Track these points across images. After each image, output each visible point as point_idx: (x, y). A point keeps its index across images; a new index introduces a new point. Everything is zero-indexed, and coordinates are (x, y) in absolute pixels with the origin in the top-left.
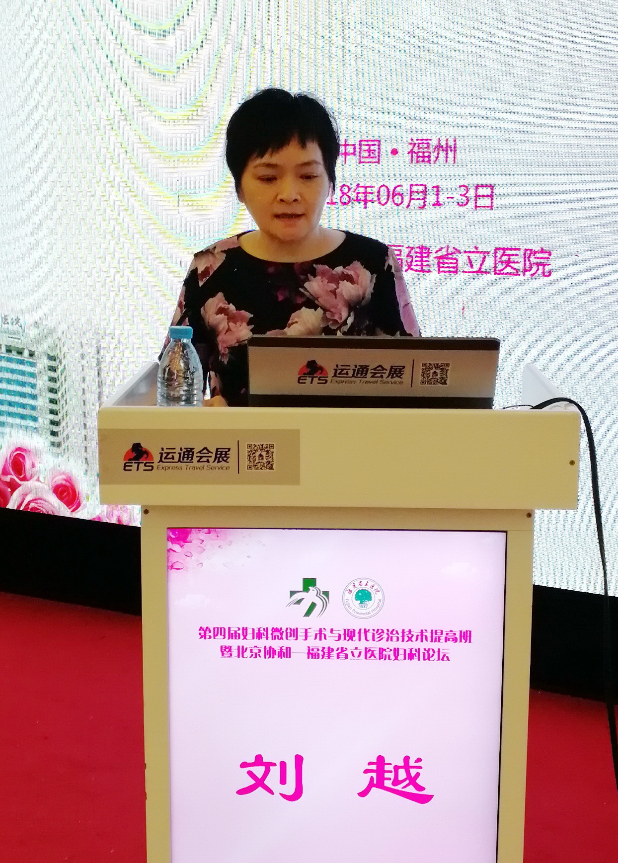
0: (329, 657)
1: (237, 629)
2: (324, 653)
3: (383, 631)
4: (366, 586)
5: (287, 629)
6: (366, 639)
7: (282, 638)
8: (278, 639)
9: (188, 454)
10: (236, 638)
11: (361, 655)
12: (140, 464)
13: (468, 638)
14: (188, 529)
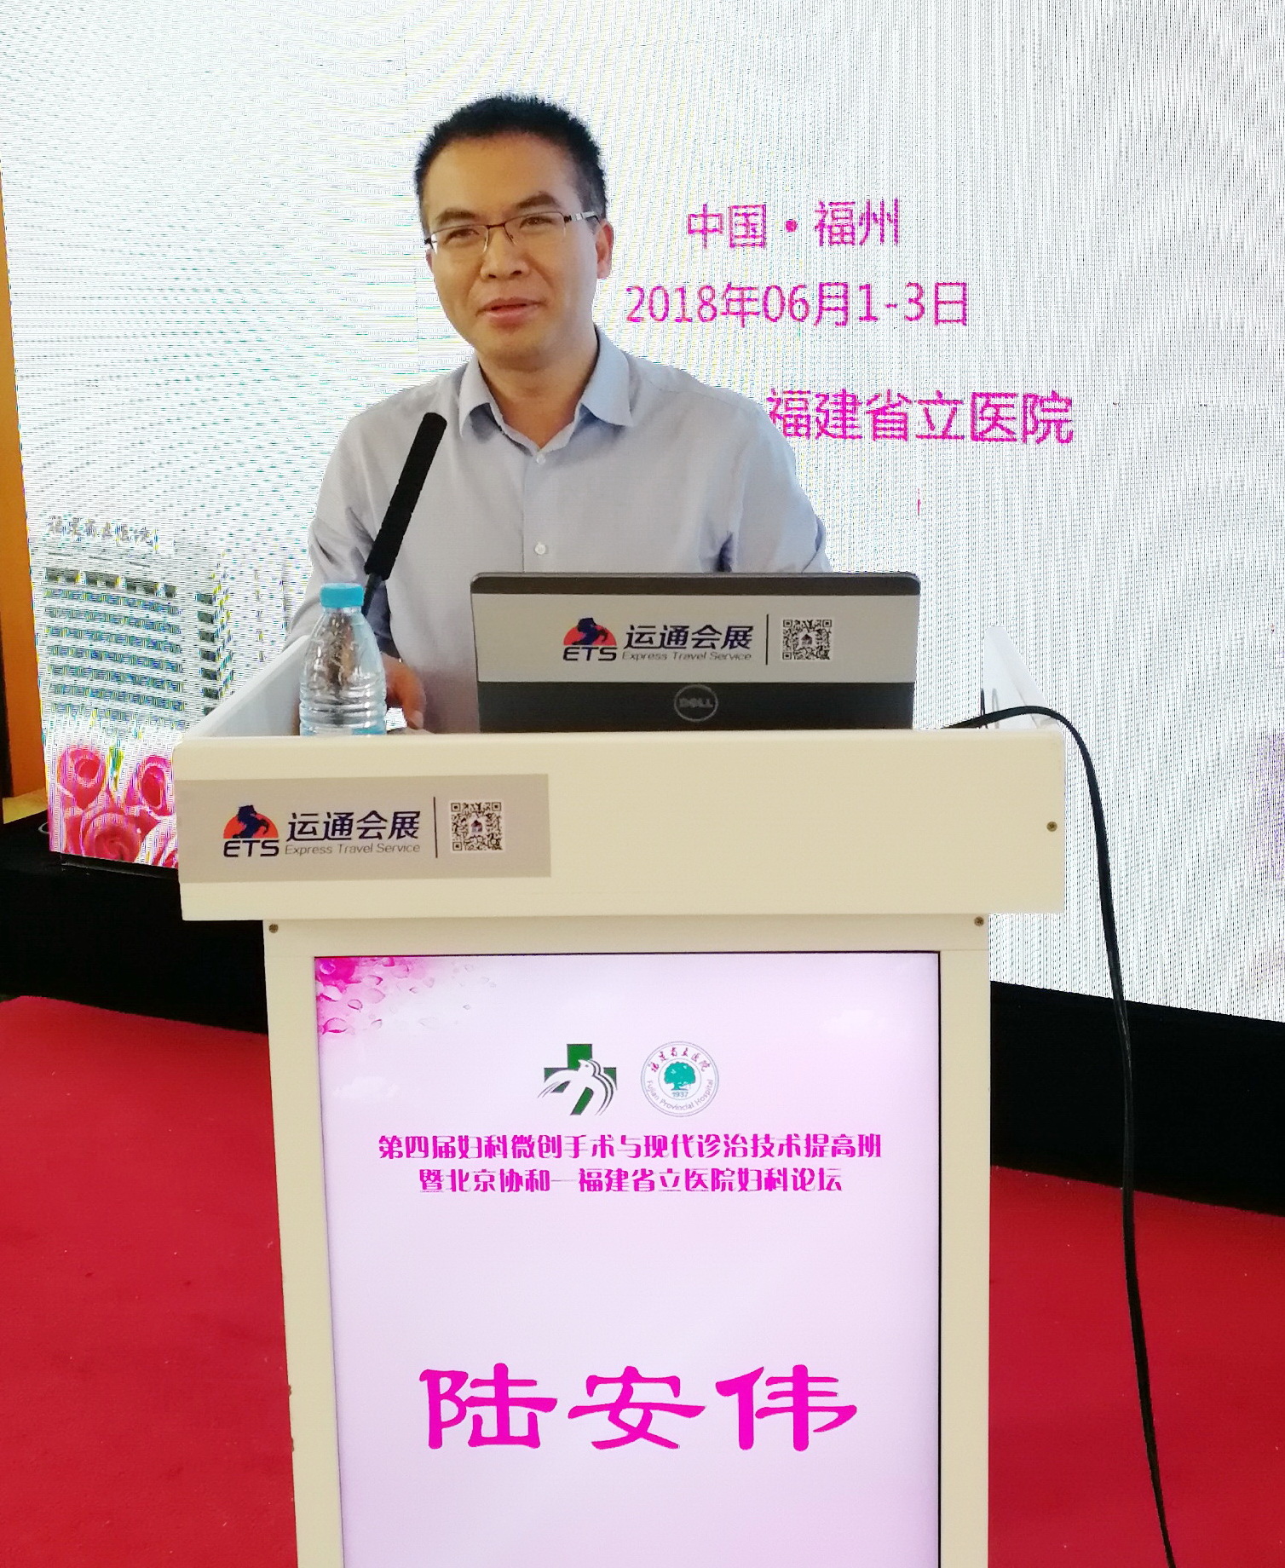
0: (620, 1188)
1: (449, 1140)
2: (610, 1181)
3: (717, 1138)
4: (685, 1057)
5: (541, 1137)
6: (688, 1155)
7: (532, 1155)
8: (525, 1156)
9: (341, 824)
10: (447, 1156)
11: (679, 1183)
12: (254, 844)
13: (875, 1148)
14: (352, 959)
